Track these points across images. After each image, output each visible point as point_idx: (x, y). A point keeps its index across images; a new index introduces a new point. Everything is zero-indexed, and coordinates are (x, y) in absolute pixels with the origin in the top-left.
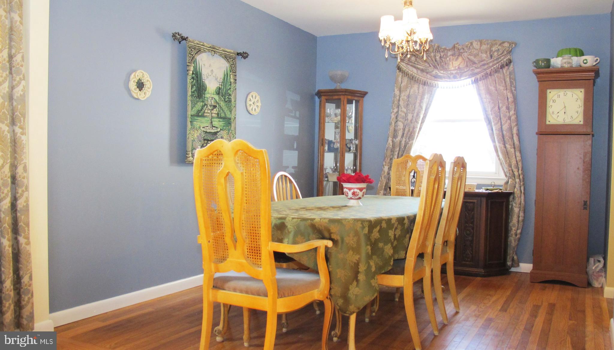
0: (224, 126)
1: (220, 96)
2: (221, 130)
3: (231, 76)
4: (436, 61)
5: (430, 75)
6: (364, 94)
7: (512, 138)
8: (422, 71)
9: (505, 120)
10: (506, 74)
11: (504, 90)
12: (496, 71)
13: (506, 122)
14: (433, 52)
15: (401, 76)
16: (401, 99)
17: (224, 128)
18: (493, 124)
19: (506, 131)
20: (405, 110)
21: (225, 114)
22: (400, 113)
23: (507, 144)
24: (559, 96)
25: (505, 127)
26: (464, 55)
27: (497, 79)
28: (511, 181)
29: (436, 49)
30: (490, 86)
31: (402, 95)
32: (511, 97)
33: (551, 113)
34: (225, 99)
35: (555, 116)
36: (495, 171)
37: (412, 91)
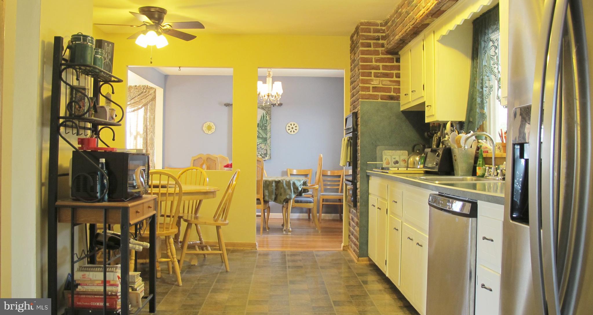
0: (262, 142)
1: (259, 128)
2: (260, 144)
3: (267, 117)
17: (262, 143)
21: (262, 136)
34: (262, 129)
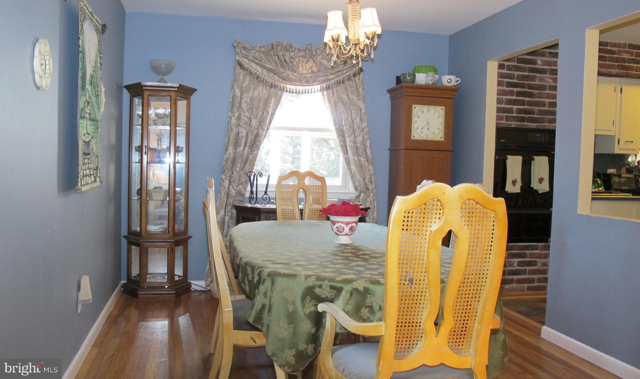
4: (285, 61)
5: (277, 76)
6: (193, 91)
7: (365, 151)
8: (270, 70)
9: (359, 131)
10: (359, 84)
11: (357, 100)
12: (349, 79)
13: (360, 133)
14: (281, 50)
15: (242, 74)
16: (243, 101)
18: (346, 135)
19: (360, 143)
20: (247, 114)
22: (242, 117)
23: (361, 157)
24: (423, 112)
25: (359, 139)
26: (316, 58)
27: (349, 88)
28: (364, 196)
29: (285, 47)
30: (342, 95)
31: (245, 96)
32: (364, 108)
33: (416, 128)
35: (419, 132)
36: (341, 184)
37: (256, 92)
